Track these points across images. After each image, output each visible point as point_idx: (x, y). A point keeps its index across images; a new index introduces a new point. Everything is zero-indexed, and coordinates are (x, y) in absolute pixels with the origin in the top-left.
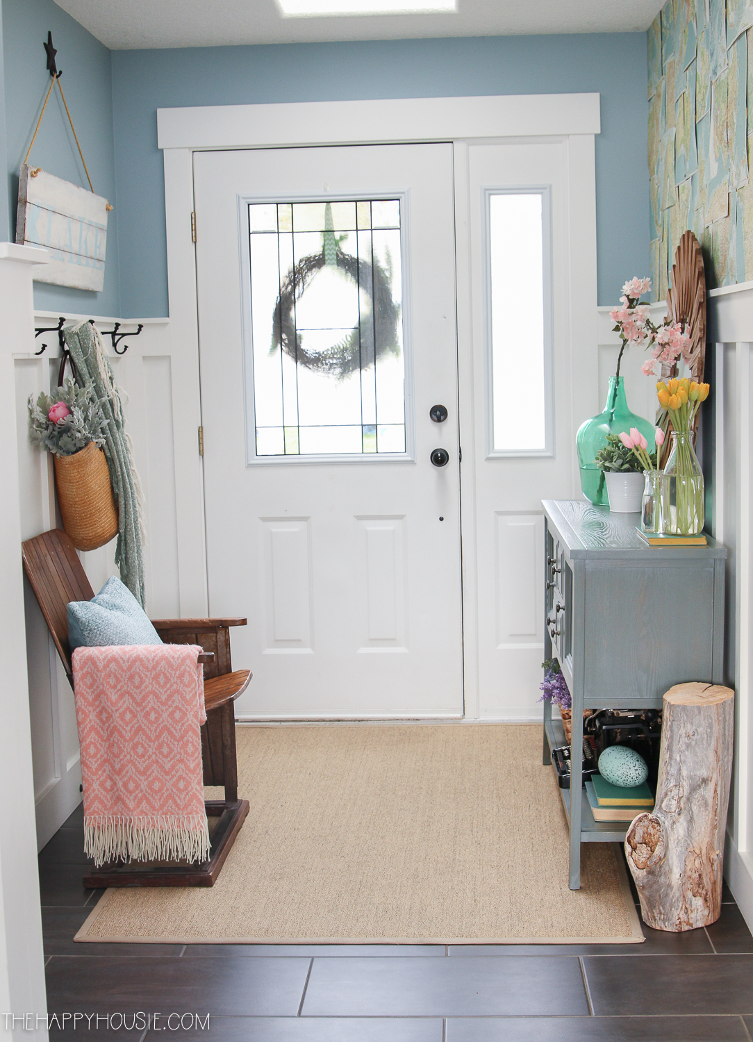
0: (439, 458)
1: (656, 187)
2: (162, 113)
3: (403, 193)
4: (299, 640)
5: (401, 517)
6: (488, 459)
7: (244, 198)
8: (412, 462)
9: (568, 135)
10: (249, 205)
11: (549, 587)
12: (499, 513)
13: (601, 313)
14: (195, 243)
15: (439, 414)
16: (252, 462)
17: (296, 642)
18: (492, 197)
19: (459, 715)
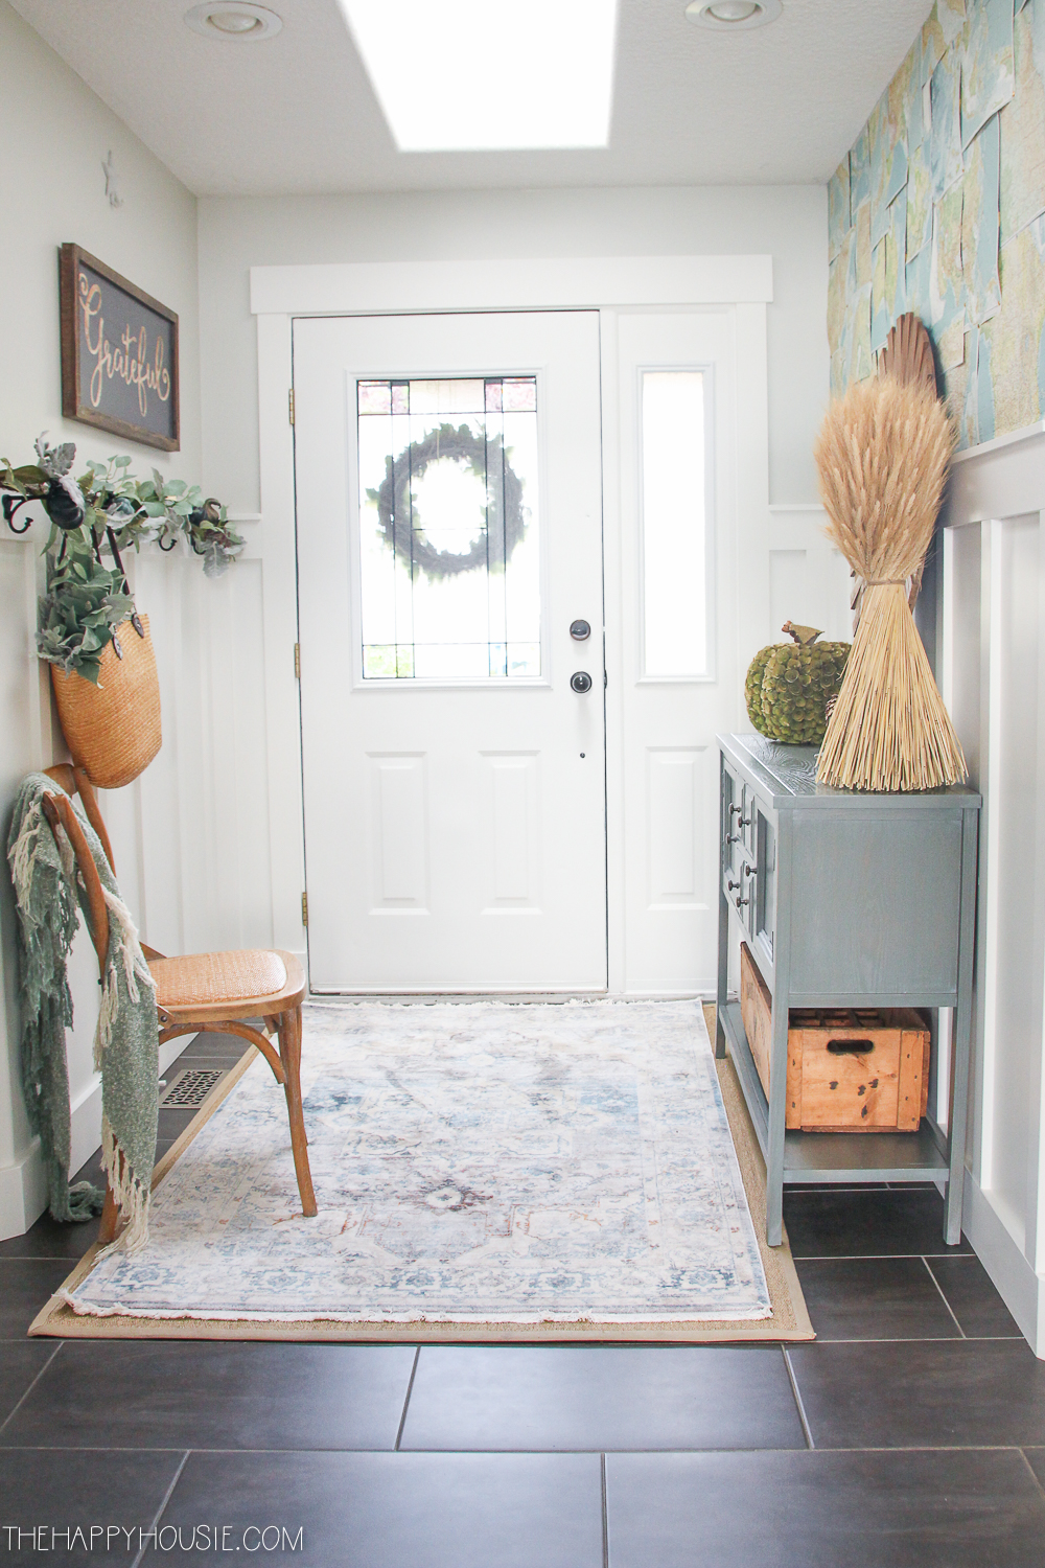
0: (581, 684)
1: (841, 362)
2: (256, 273)
3: (541, 369)
4: (413, 899)
5: (534, 753)
6: (639, 685)
7: (353, 373)
8: (548, 688)
9: (735, 303)
10: (358, 382)
11: (727, 843)
12: (652, 749)
13: (773, 512)
14: (294, 425)
15: (580, 630)
16: (358, 686)
17: (409, 901)
18: (646, 376)
19: (602, 987)
